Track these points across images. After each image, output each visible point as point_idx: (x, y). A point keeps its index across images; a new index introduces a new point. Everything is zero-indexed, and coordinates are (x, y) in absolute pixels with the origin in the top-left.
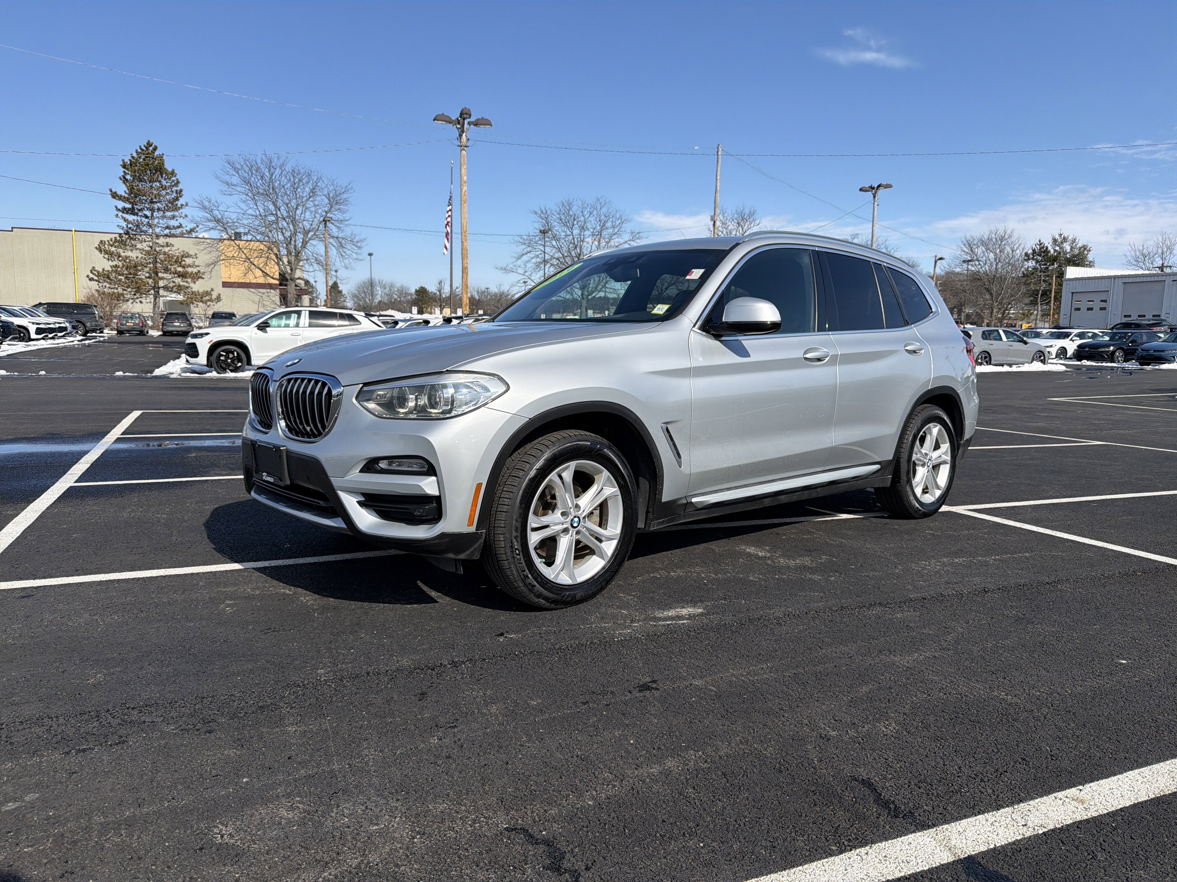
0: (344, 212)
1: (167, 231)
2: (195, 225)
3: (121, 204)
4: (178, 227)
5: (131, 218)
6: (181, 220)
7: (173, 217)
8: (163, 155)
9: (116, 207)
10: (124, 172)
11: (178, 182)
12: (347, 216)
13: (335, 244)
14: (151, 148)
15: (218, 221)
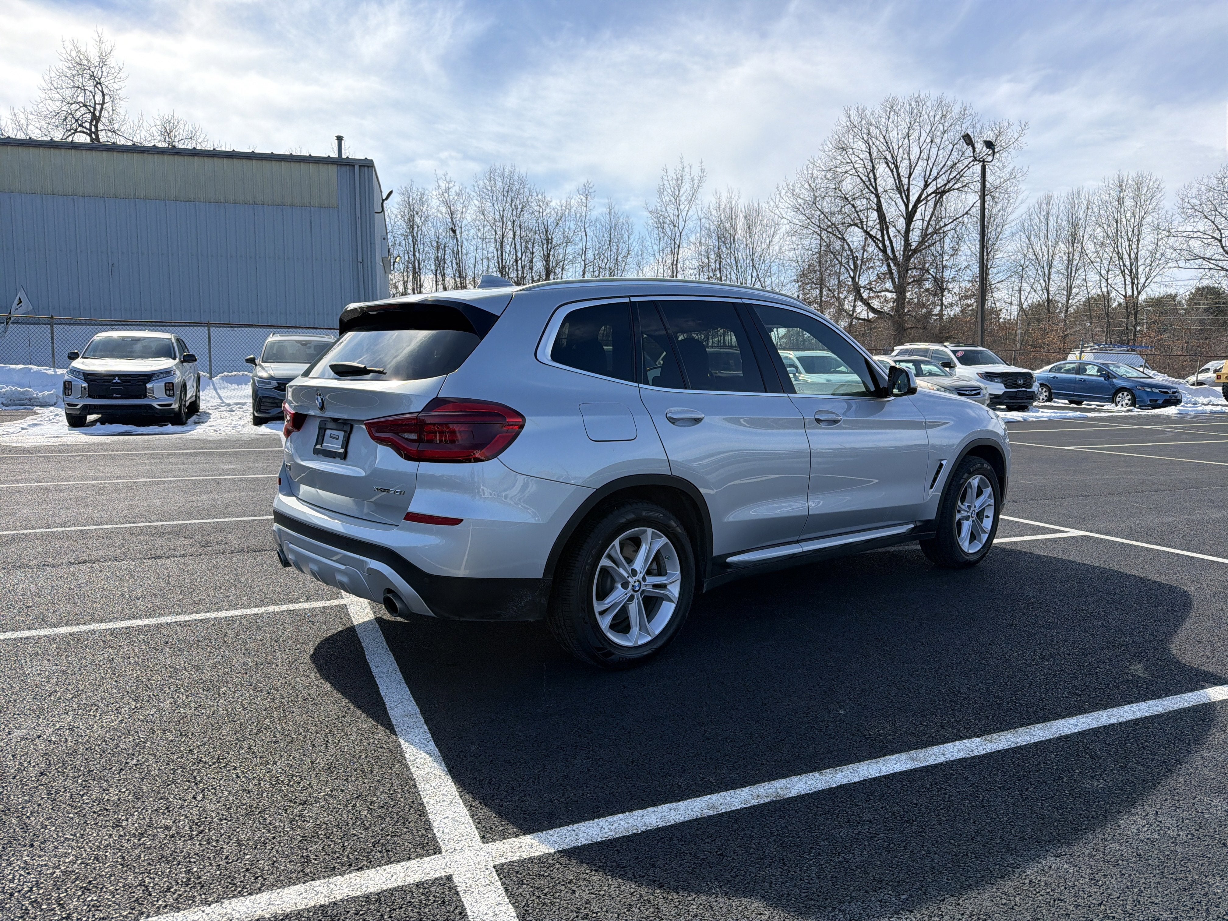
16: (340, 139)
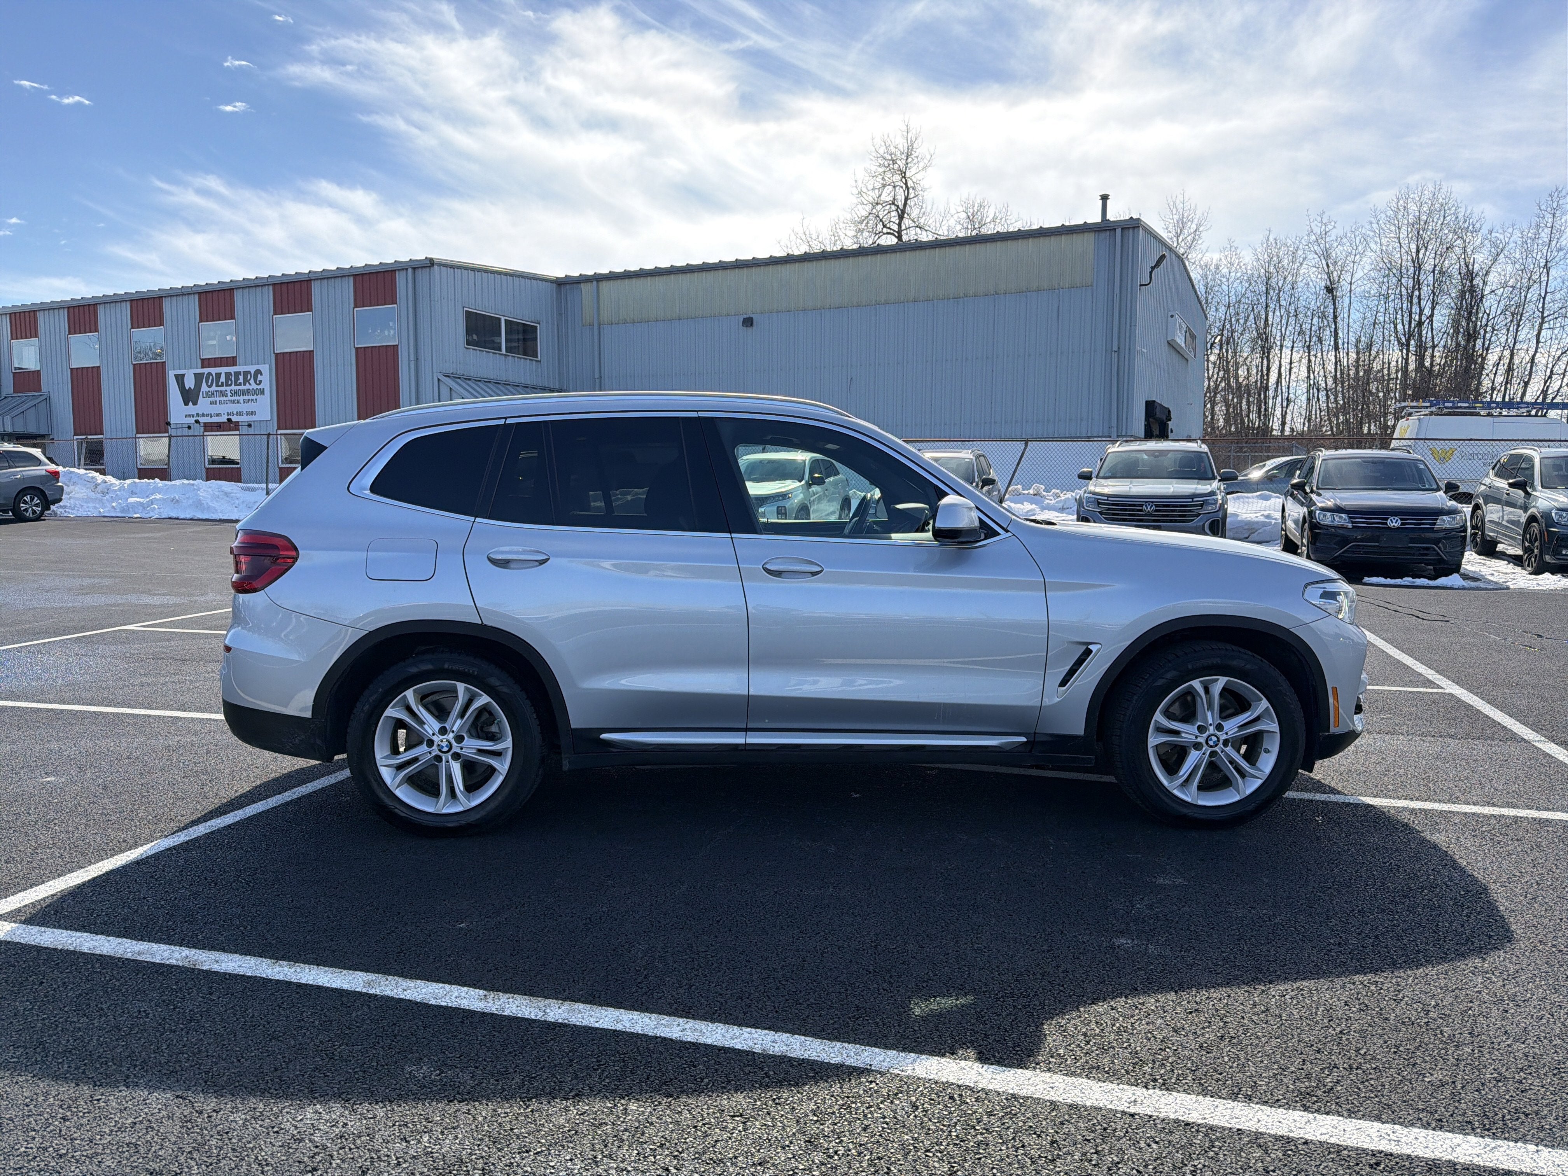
16: (1105, 198)
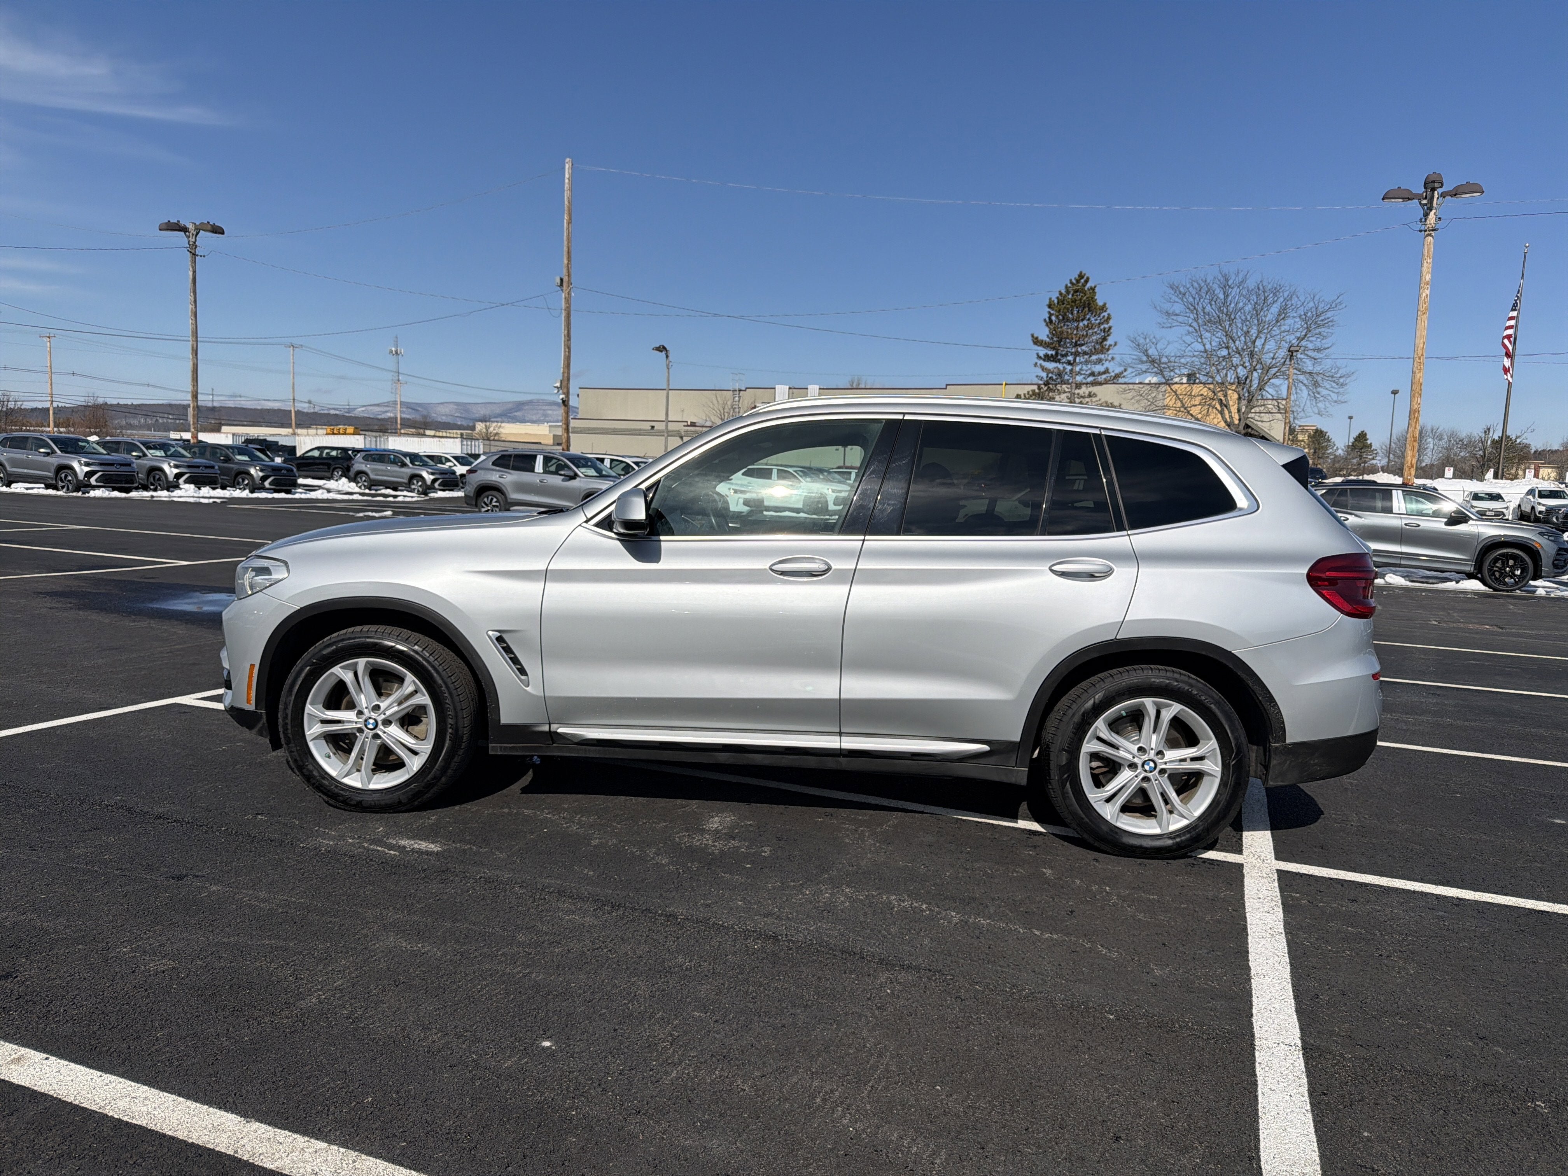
0: (1325, 337)
1: (1091, 379)
2: (1122, 369)
3: (1043, 352)
4: (1104, 373)
5: (1051, 365)
6: (1107, 364)
7: (1100, 361)
8: (1095, 287)
9: (1038, 355)
10: (1049, 312)
11: (1109, 318)
12: (1327, 343)
13: (1305, 382)
14: (1082, 281)
15: (1153, 362)
